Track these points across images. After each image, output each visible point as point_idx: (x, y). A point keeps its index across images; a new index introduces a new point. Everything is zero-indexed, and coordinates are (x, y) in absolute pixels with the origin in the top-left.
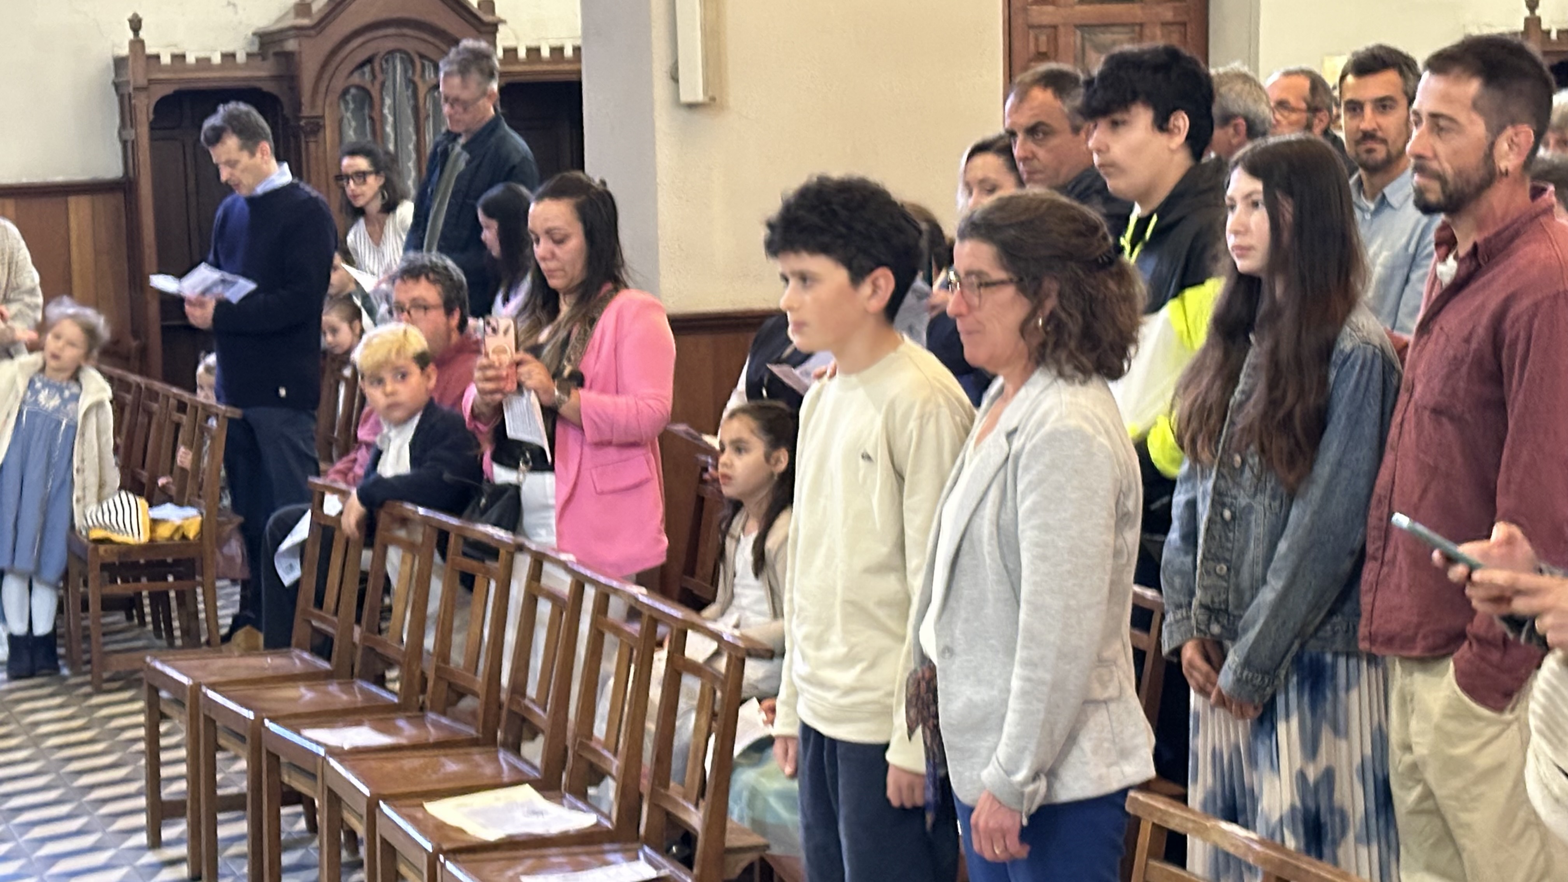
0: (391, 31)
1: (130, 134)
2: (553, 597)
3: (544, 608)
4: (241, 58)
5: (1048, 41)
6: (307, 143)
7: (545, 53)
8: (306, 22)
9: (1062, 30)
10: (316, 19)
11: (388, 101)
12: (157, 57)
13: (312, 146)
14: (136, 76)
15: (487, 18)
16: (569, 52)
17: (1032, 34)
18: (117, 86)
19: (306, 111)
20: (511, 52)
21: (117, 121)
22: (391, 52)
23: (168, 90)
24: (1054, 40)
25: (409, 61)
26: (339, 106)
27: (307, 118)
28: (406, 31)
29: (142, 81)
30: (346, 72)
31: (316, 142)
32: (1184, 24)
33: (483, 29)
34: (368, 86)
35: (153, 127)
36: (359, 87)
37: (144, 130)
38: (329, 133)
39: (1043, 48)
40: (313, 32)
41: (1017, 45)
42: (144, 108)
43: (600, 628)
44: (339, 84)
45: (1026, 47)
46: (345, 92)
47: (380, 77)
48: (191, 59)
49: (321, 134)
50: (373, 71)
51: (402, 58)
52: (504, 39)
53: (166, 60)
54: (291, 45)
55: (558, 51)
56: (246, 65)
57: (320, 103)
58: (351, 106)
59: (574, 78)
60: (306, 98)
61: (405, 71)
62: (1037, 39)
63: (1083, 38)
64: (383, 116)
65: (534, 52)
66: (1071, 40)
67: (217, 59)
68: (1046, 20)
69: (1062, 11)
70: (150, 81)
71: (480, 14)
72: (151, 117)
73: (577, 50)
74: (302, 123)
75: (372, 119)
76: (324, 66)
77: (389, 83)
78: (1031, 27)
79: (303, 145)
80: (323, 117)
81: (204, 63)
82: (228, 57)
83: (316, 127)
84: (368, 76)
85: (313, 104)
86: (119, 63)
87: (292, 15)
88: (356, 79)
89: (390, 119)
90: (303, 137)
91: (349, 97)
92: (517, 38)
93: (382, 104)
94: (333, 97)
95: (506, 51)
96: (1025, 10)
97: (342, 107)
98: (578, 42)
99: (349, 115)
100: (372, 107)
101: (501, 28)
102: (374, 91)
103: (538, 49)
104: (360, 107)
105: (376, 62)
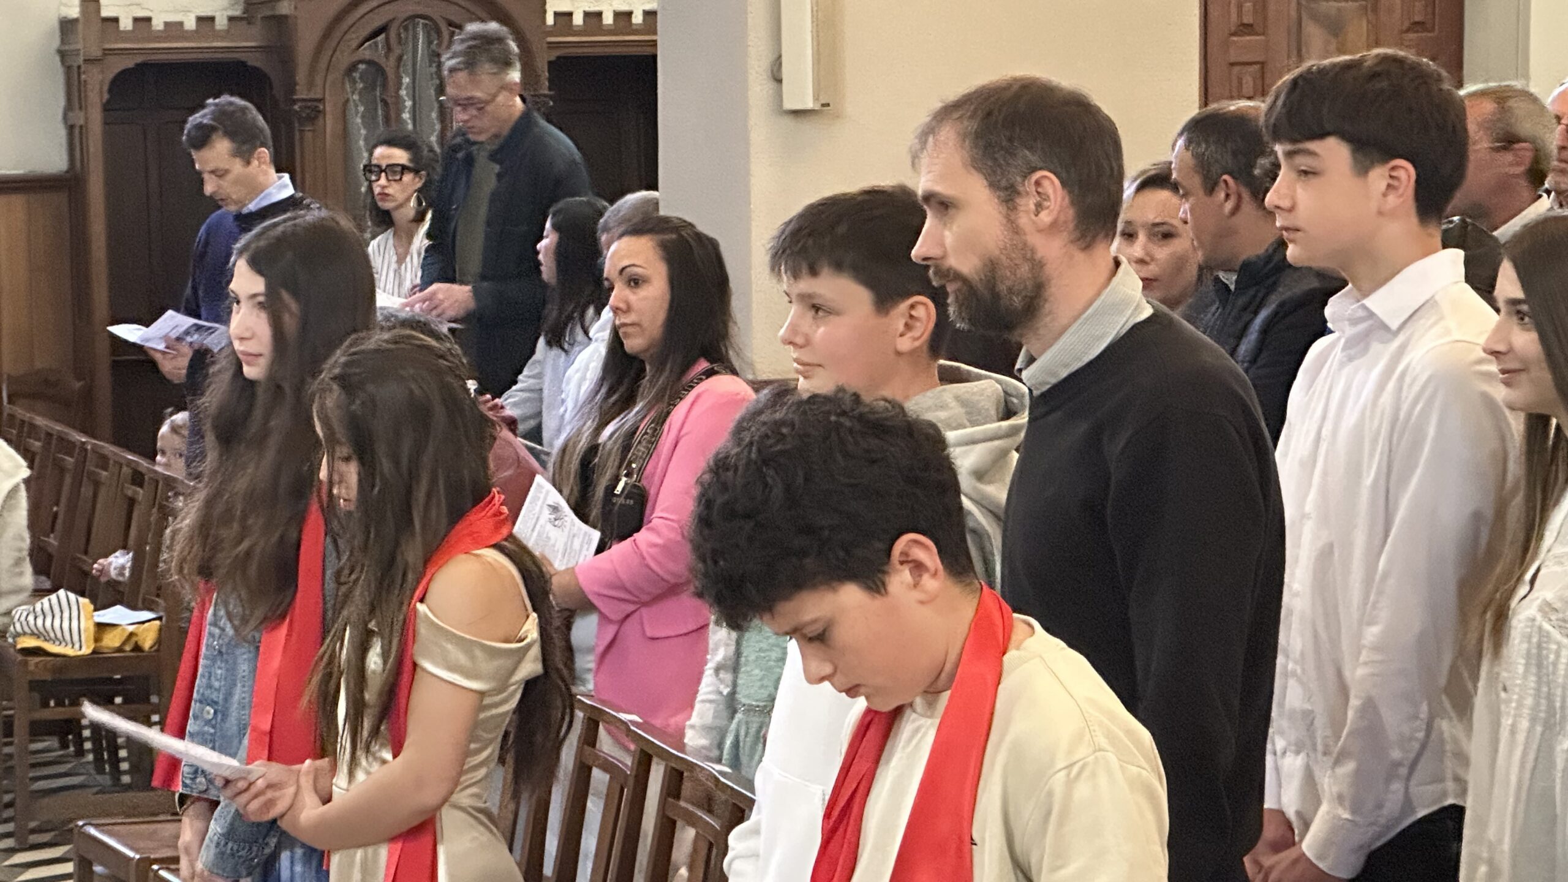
1: (78, 118)
4: (221, 23)
5: (1255, 11)
6: (302, 131)
7: (608, 19)
11: (406, 80)
12: (116, 20)
13: (308, 136)
14: (87, 44)
16: (639, 18)
18: (63, 54)
19: (301, 93)
20: (565, 17)
21: (62, 102)
22: (414, 17)
23: (129, 63)
24: (1262, 9)
25: (433, 30)
26: (343, 83)
27: (304, 100)
29: (96, 53)
30: (354, 44)
31: (314, 131)
34: (382, 61)
35: (107, 108)
36: (370, 63)
37: (96, 116)
38: (330, 123)
39: (1247, 20)
41: (1216, 14)
42: (97, 83)
44: (344, 59)
45: (1225, 17)
46: (353, 67)
47: (397, 51)
48: (158, 24)
49: (320, 121)
50: (387, 41)
51: (425, 26)
52: (555, 1)
53: (126, 24)
54: (285, 8)
55: (624, 16)
56: (226, 34)
57: (319, 80)
58: (360, 86)
59: (648, 51)
60: (301, 76)
61: (429, 41)
62: (1240, 7)
63: (1299, 4)
64: (399, 100)
65: (594, 17)
66: (1283, 8)
67: (190, 24)
70: (107, 52)
72: (106, 96)
73: (649, 15)
74: (296, 107)
75: (385, 103)
76: (326, 36)
77: (408, 58)
79: (298, 135)
80: (321, 100)
81: (174, 28)
82: (205, 21)
83: (314, 112)
84: (381, 49)
85: (311, 84)
86: (67, 26)
88: (366, 52)
89: (408, 103)
90: (296, 125)
91: (356, 75)
93: (399, 85)
94: (336, 74)
95: (556, 14)
97: (348, 87)
98: (651, 5)
99: (356, 97)
100: (384, 86)
102: (389, 66)
103: (599, 14)
104: (370, 87)
105: (392, 31)
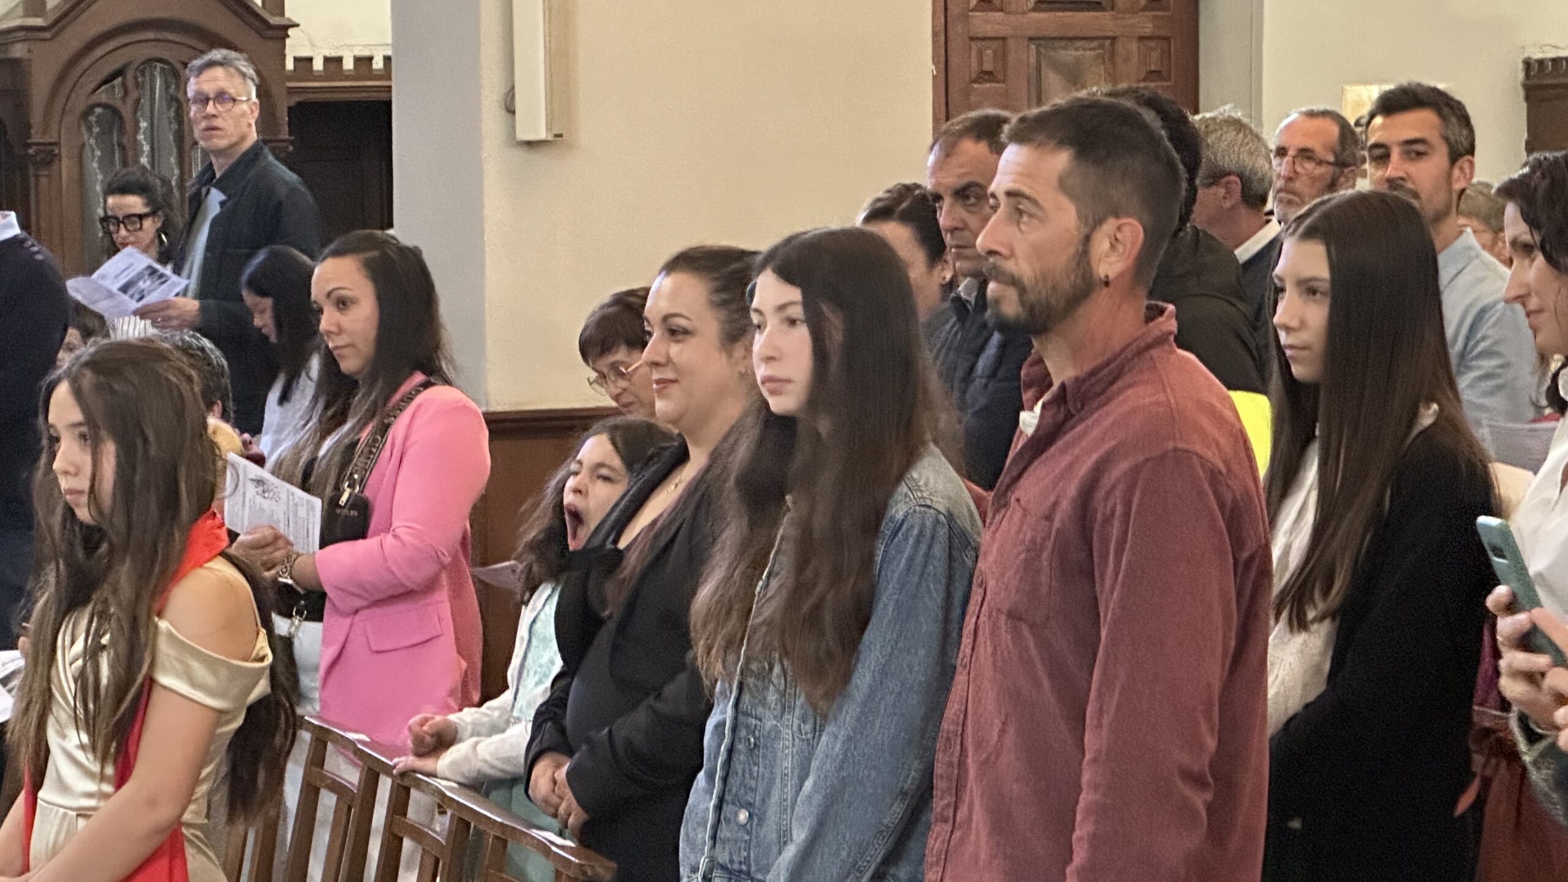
0: (151, 35)
2: (337, 787)
3: (328, 801)
5: (995, 58)
6: (37, 176)
7: (348, 65)
8: (38, 22)
9: (1011, 43)
10: (52, 18)
11: (144, 124)
13: (43, 181)
15: (274, 20)
16: (378, 64)
17: (975, 46)
19: (36, 136)
20: (305, 62)
22: (151, 61)
24: (1002, 56)
26: (79, 127)
27: (38, 144)
28: (170, 36)
30: (92, 86)
31: (49, 176)
32: (1167, 39)
33: (270, 33)
34: (118, 104)
36: (106, 106)
38: (66, 166)
39: (987, 67)
40: (47, 35)
41: (954, 61)
43: (396, 831)
44: (80, 103)
45: (966, 63)
46: (90, 110)
47: (134, 95)
49: (55, 166)
50: (124, 85)
51: (163, 70)
52: (295, 46)
54: (18, 51)
55: (364, 62)
57: (54, 126)
58: (96, 130)
59: (383, 96)
60: (36, 119)
61: (167, 86)
62: (980, 53)
63: (1038, 52)
64: (136, 144)
65: (333, 62)
66: (1023, 56)
68: (989, 30)
69: (1012, 18)
71: (265, 15)
73: (387, 59)
74: (31, 151)
75: (122, 147)
76: (62, 78)
77: (145, 102)
78: (972, 39)
79: (32, 181)
80: (58, 144)
83: (49, 157)
84: (118, 92)
85: (46, 128)
87: (20, 11)
88: (102, 96)
89: (146, 148)
90: (31, 171)
91: (92, 119)
92: (313, 45)
93: (136, 128)
94: (71, 119)
95: (296, 59)
96: (965, 17)
97: (83, 128)
98: (389, 53)
99: (92, 141)
100: (122, 131)
101: (291, 32)
102: (126, 111)
103: (339, 60)
104: (106, 132)
105: (130, 75)
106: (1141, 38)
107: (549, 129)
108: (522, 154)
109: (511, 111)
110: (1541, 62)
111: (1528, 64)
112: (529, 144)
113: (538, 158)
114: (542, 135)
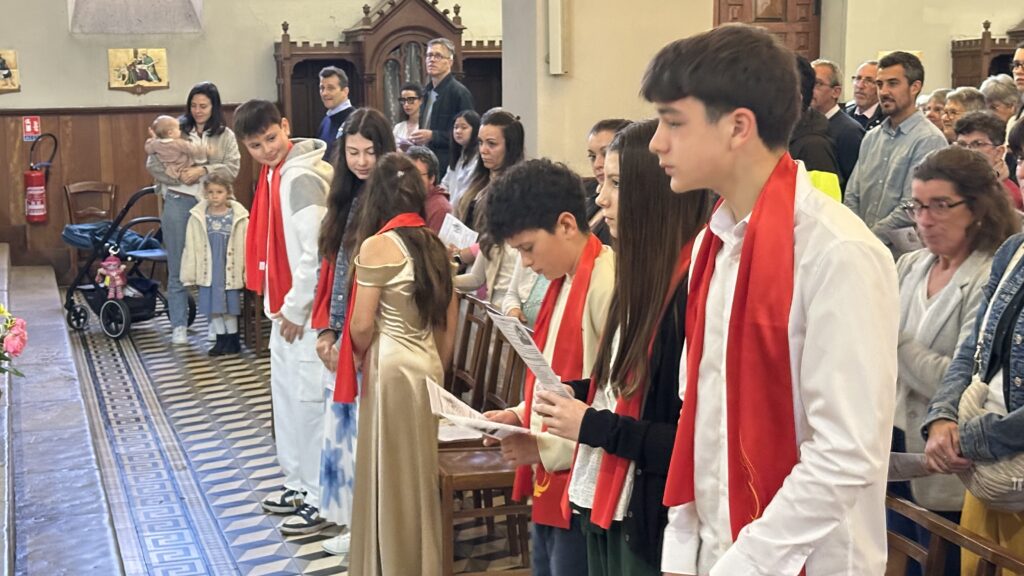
0: (410, 32)
1: (281, 81)
4: (336, 44)
6: (367, 87)
7: (486, 44)
8: (368, 27)
10: (373, 26)
11: (407, 67)
12: (295, 43)
13: (370, 89)
14: (285, 52)
15: (458, 26)
16: (497, 44)
18: (276, 57)
19: (367, 72)
20: (469, 43)
21: (275, 75)
22: (410, 42)
23: (301, 60)
25: (418, 47)
26: (383, 69)
27: (368, 75)
28: (417, 32)
29: (288, 55)
30: (387, 52)
31: (372, 87)
32: (807, 33)
33: (456, 31)
34: (398, 59)
35: (292, 78)
36: (394, 60)
37: (288, 80)
38: (378, 83)
40: (372, 32)
42: (289, 67)
44: (384, 58)
46: (387, 61)
47: (404, 55)
48: (312, 45)
50: (400, 52)
51: (415, 46)
52: (465, 37)
53: (300, 45)
54: (361, 38)
55: (492, 43)
56: (338, 49)
57: (374, 67)
58: (390, 69)
59: (498, 56)
60: (367, 65)
61: (416, 52)
64: (405, 75)
65: (480, 43)
67: (324, 45)
70: (292, 55)
71: (454, 24)
72: (292, 73)
73: (501, 42)
74: (365, 77)
75: (400, 76)
76: (377, 49)
77: (408, 58)
80: (375, 74)
81: (318, 46)
82: (330, 43)
83: (372, 79)
84: (398, 55)
85: (371, 68)
86: (277, 46)
87: (361, 23)
88: (392, 56)
91: (388, 65)
92: (472, 36)
93: (405, 69)
94: (380, 64)
95: (466, 42)
97: (385, 69)
98: (501, 39)
99: (388, 73)
100: (399, 69)
101: (464, 31)
102: (401, 62)
103: (482, 42)
104: (394, 69)
105: (402, 48)
106: (798, 33)
107: (563, 69)
108: (552, 79)
109: (548, 62)
110: (958, 42)
111: (953, 43)
112: (555, 75)
113: (558, 81)
114: (560, 72)
